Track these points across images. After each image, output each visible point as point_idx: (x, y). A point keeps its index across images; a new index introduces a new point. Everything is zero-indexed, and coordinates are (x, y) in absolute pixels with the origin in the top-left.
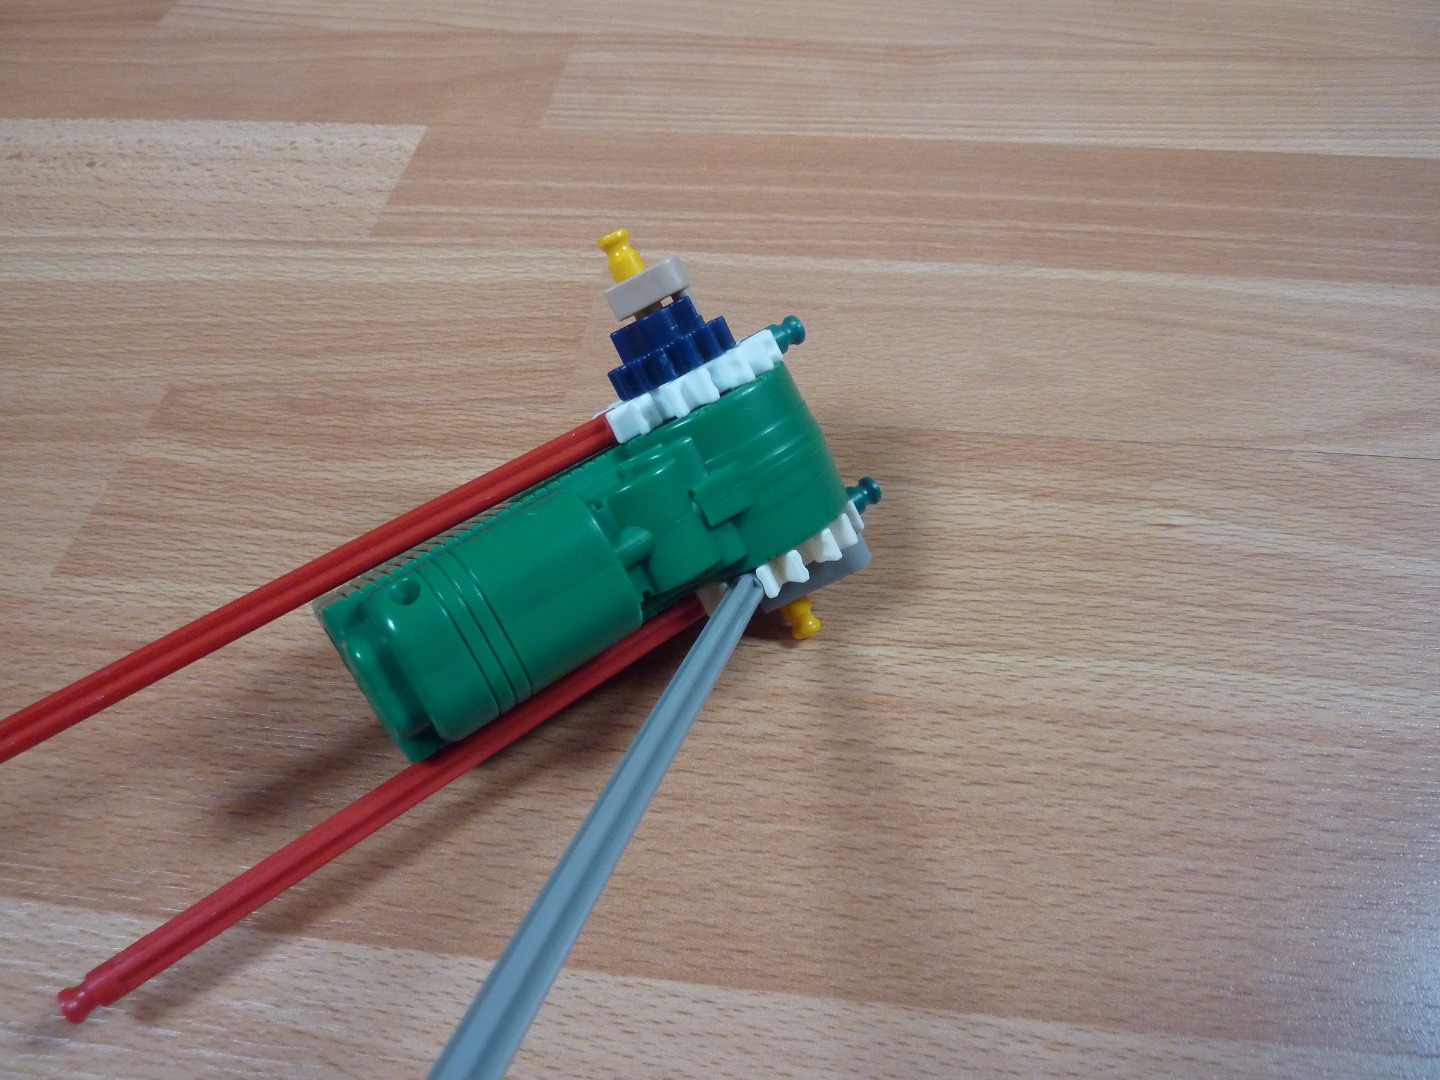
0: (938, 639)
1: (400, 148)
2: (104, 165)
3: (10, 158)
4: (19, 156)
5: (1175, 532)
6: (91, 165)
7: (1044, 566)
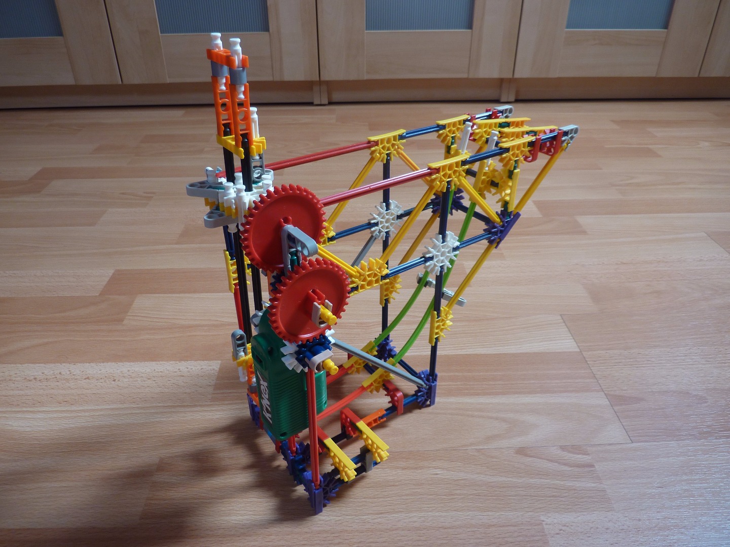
0: (381, 512)
1: (214, 369)
2: (119, 381)
3: (85, 379)
4: (88, 378)
5: (438, 476)
6: (114, 380)
7: (405, 489)
